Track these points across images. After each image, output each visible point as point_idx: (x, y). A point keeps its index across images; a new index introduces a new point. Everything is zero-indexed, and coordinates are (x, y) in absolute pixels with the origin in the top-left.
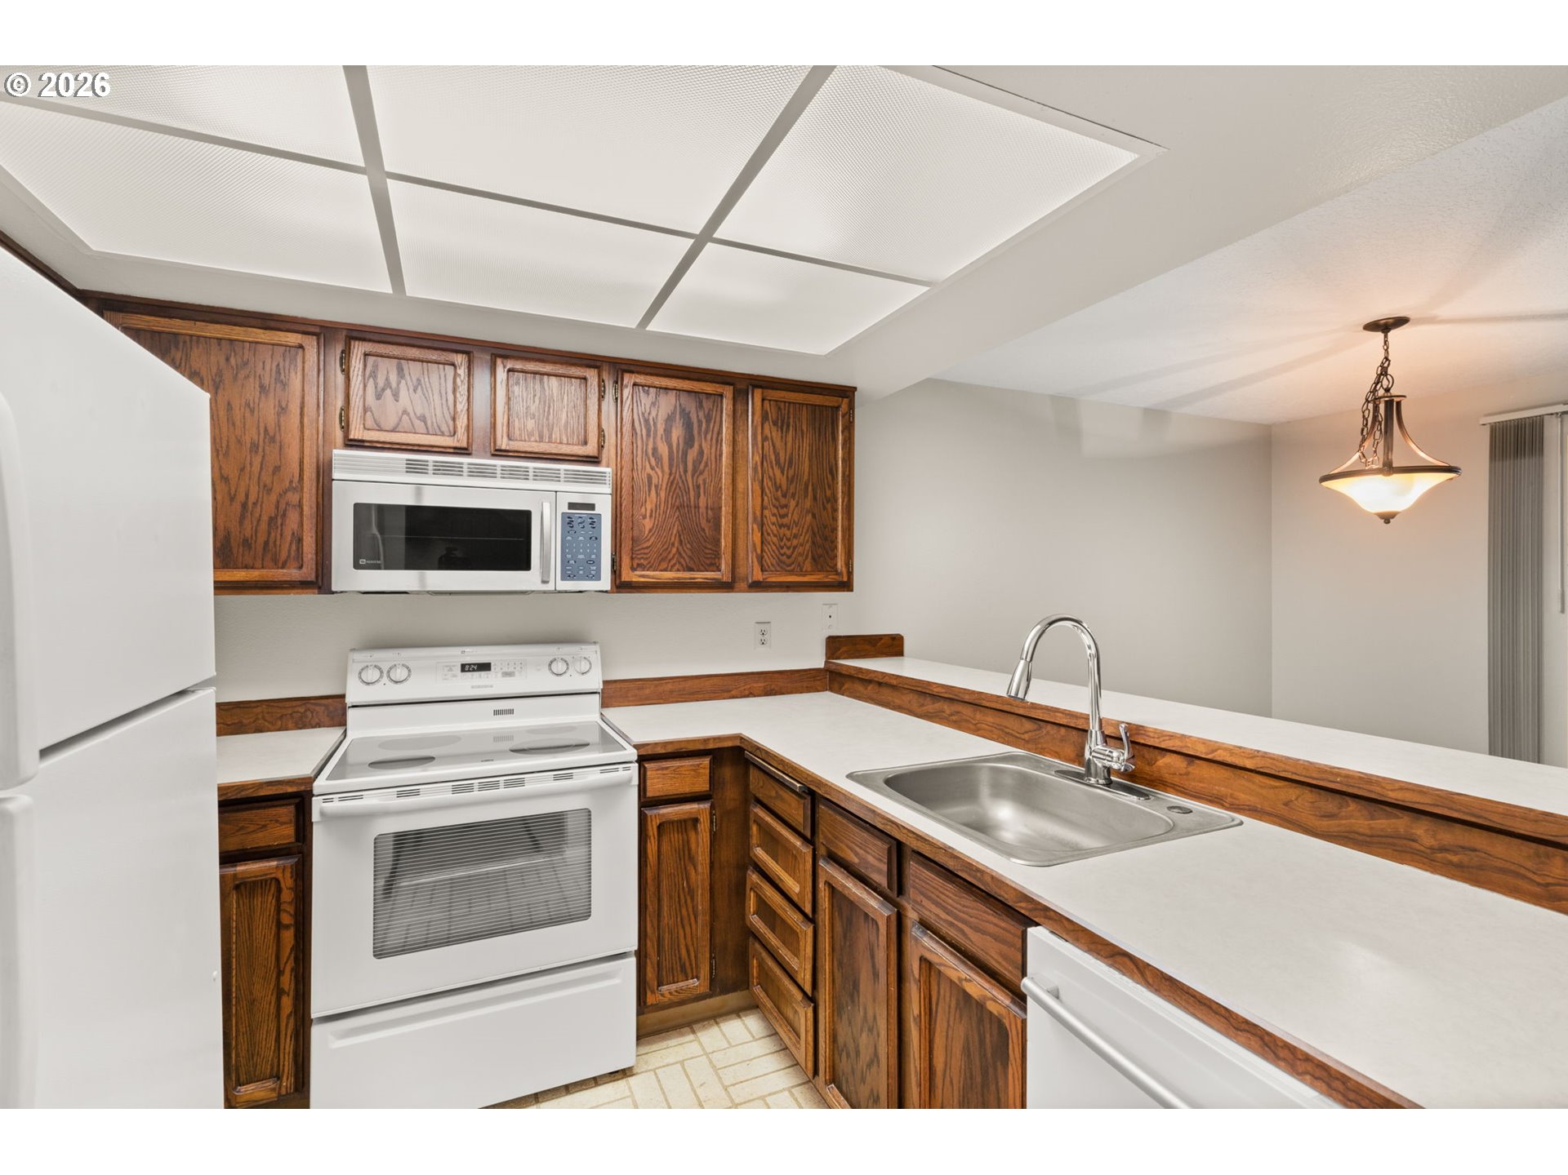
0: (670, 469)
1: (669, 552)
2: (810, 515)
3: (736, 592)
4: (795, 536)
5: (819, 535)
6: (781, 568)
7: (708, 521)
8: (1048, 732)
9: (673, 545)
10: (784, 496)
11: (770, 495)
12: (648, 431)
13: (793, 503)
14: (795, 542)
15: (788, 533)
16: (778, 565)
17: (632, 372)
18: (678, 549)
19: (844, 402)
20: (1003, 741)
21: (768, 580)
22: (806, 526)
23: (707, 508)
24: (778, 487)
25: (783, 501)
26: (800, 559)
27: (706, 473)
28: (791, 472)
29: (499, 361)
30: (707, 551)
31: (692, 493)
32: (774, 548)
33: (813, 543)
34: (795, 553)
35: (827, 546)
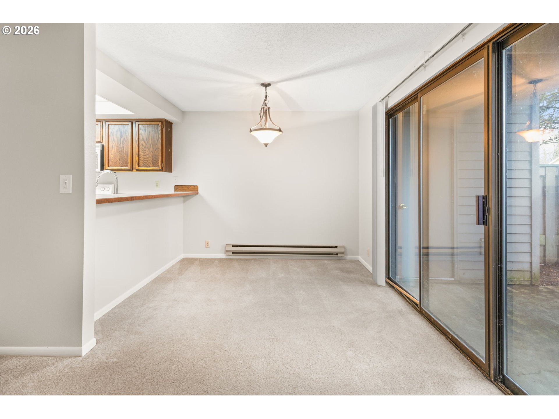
0: (117, 143)
1: (117, 162)
2: (152, 152)
3: (132, 172)
4: (148, 158)
5: (154, 157)
7: (126, 155)
9: (118, 160)
10: (145, 148)
11: (141, 148)
12: (112, 135)
13: (147, 150)
14: (148, 159)
15: (146, 157)
16: (143, 165)
17: (108, 122)
18: (119, 162)
19: (160, 123)
21: (141, 169)
22: (150, 155)
23: (126, 152)
24: (143, 146)
25: (145, 149)
26: (149, 164)
27: (125, 143)
28: (147, 142)
30: (126, 162)
31: (122, 148)
32: (142, 161)
33: (153, 159)
34: (148, 162)
35: (156, 160)
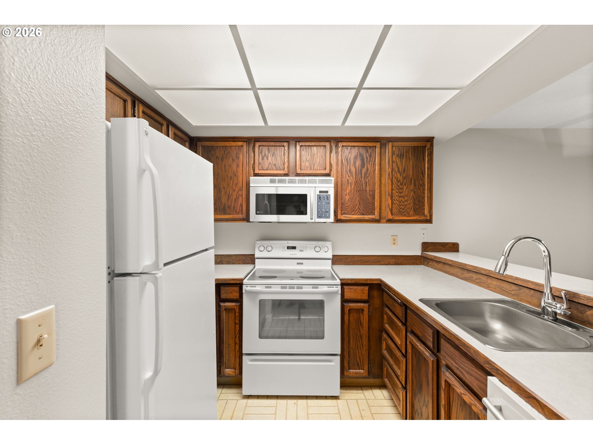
0: (356, 177)
1: (355, 208)
2: (413, 192)
3: (381, 223)
4: (406, 201)
5: (417, 200)
6: (400, 214)
7: (370, 196)
8: (524, 291)
9: (357, 205)
10: (401, 184)
11: (395, 185)
12: (348, 163)
13: (405, 187)
14: (406, 203)
15: (403, 200)
16: (399, 213)
17: (342, 142)
18: (358, 207)
19: (428, 144)
20: (501, 293)
21: (395, 218)
22: (411, 197)
23: (370, 191)
24: (398, 181)
25: (401, 187)
26: (408, 210)
27: (369, 177)
28: (404, 175)
29: (297, 143)
30: (369, 207)
31: (364, 185)
32: (397, 206)
33: (414, 203)
34: (406, 208)
35: (420, 205)
